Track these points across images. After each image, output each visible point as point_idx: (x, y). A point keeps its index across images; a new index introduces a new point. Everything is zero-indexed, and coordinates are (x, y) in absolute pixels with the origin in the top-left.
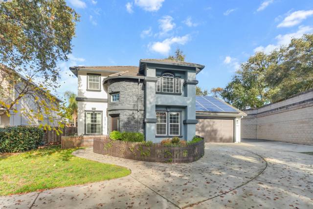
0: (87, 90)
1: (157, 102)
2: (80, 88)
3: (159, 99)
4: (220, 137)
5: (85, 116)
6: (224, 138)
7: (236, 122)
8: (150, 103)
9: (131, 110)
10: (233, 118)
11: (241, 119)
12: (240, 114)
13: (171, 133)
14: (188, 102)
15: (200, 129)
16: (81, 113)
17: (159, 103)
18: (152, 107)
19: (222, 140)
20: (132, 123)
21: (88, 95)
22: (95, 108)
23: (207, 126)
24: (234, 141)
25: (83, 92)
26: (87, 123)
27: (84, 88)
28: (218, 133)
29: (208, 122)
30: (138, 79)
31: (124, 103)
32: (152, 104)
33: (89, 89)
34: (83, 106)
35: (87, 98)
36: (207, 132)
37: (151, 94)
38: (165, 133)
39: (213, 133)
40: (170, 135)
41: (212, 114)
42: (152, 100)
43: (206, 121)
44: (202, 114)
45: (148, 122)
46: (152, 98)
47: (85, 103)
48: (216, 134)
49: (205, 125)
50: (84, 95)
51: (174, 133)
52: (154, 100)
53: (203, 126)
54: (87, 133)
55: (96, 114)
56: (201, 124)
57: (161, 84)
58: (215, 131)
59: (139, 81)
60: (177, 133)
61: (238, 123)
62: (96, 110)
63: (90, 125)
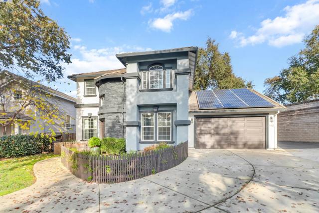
0: (85, 96)
1: (139, 101)
2: (78, 95)
3: (141, 98)
4: (244, 141)
5: (83, 122)
6: (250, 143)
7: (269, 120)
8: (131, 103)
9: (115, 113)
10: (264, 115)
11: (278, 115)
12: (275, 108)
13: (160, 138)
14: (178, 98)
15: (212, 131)
16: (79, 120)
17: (142, 103)
18: (133, 108)
19: (245, 145)
20: (117, 128)
21: (85, 101)
22: (91, 114)
23: (223, 127)
24: (266, 147)
25: (81, 98)
26: (84, 129)
27: (81, 94)
28: (241, 136)
29: (225, 122)
30: (120, 78)
31: (108, 106)
32: (133, 105)
33: (86, 95)
34: (81, 112)
35: (83, 105)
36: (224, 134)
37: (131, 93)
38: (152, 138)
39: (232, 137)
40: (158, 140)
41: (228, 111)
42: (132, 100)
43: (221, 121)
44: (212, 112)
45: (128, 126)
46: (133, 97)
47: (82, 109)
48: (236, 138)
49: (220, 126)
50: (82, 101)
51: (164, 138)
52: (135, 99)
53: (217, 128)
54: (84, 139)
55: (92, 120)
56: (215, 125)
57: (148, 80)
58: (235, 134)
59: (122, 79)
60: (169, 138)
61: (273, 121)
62: (92, 115)
63: (88, 131)
